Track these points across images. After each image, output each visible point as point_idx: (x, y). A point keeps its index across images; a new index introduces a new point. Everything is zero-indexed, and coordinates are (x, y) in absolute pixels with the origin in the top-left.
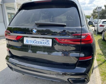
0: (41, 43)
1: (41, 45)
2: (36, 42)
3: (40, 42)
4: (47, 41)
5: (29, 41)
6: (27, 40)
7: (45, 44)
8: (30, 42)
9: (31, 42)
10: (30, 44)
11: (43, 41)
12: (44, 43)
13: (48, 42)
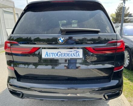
0: (68, 55)
1: (68, 58)
2: (60, 55)
3: (66, 54)
4: (76, 52)
5: (50, 54)
6: (47, 53)
7: (74, 56)
8: (52, 55)
9: (54, 54)
10: (51, 57)
11: (70, 53)
12: (72, 54)
13: (78, 53)
